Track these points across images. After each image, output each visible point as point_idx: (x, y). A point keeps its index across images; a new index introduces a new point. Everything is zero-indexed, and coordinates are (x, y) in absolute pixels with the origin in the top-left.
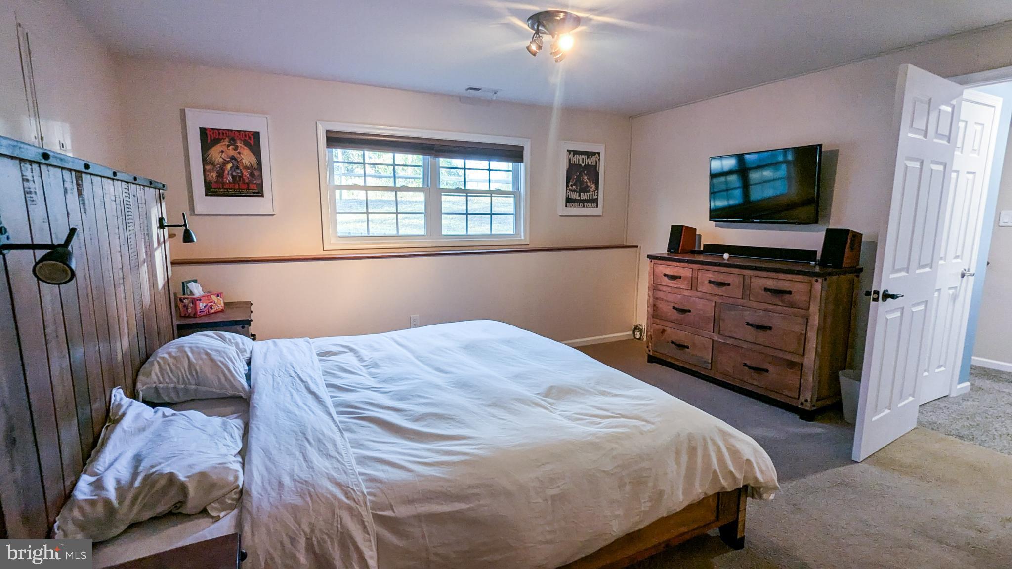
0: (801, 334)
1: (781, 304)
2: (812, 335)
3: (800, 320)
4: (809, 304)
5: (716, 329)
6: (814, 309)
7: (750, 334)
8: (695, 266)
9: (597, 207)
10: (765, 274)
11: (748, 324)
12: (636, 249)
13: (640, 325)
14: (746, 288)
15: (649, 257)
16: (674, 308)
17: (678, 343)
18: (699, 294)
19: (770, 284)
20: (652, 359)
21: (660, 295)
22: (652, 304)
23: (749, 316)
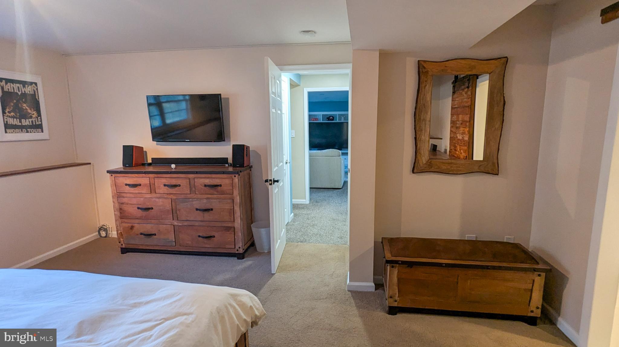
0: (231, 209)
1: (216, 193)
2: (237, 209)
3: (229, 201)
4: (233, 191)
5: (175, 218)
6: (236, 193)
7: (199, 216)
8: (151, 175)
9: (42, 132)
10: (203, 176)
11: (197, 210)
12: (88, 166)
13: (103, 225)
14: (192, 187)
15: (108, 172)
16: (138, 208)
17: (145, 233)
18: (158, 195)
19: (207, 181)
20: (124, 251)
21: (125, 200)
22: (118, 207)
23: (197, 204)
